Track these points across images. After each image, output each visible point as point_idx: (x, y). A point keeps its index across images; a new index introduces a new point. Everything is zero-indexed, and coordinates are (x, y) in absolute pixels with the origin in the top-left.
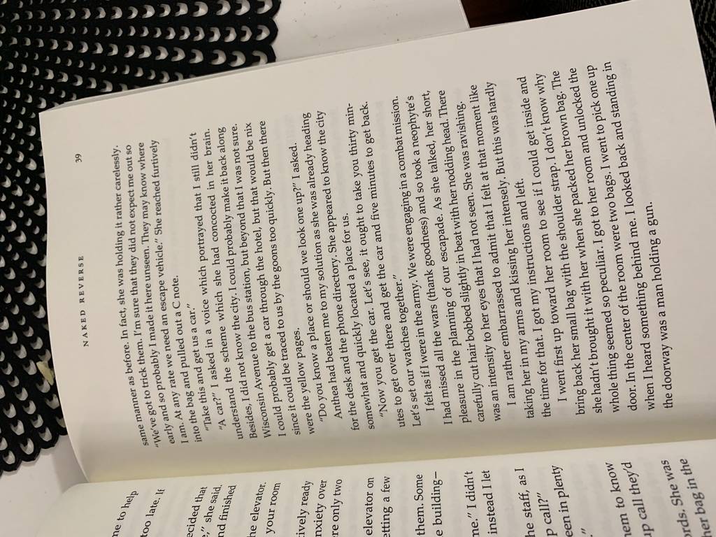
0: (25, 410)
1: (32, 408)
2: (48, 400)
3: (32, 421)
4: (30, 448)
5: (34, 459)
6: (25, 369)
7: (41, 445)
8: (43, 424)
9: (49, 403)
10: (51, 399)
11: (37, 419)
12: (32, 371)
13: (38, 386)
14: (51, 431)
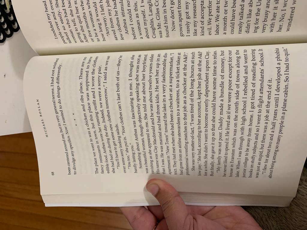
1: (3, 20)
2: (9, 17)
3: (2, 25)
4: (2, 37)
5: (3, 42)
7: (6, 36)
8: (7, 27)
9: (9, 18)
10: (10, 16)
11: (4, 25)
12: (3, 3)
13: (5, 10)
14: (10, 30)
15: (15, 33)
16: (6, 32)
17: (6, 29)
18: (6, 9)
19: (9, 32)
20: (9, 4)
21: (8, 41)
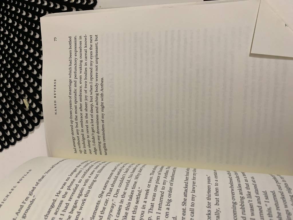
0: (21, 118)
1: (23, 117)
3: (24, 122)
4: (25, 132)
5: (27, 136)
6: (19, 102)
7: (29, 130)
8: (28, 122)
9: (29, 114)
10: (30, 113)
11: (26, 121)
12: (22, 103)
13: (24, 108)
14: (31, 125)
15: (35, 127)
16: (28, 127)
17: (28, 124)
18: (26, 107)
19: (30, 127)
20: (27, 103)
21: (31, 135)
